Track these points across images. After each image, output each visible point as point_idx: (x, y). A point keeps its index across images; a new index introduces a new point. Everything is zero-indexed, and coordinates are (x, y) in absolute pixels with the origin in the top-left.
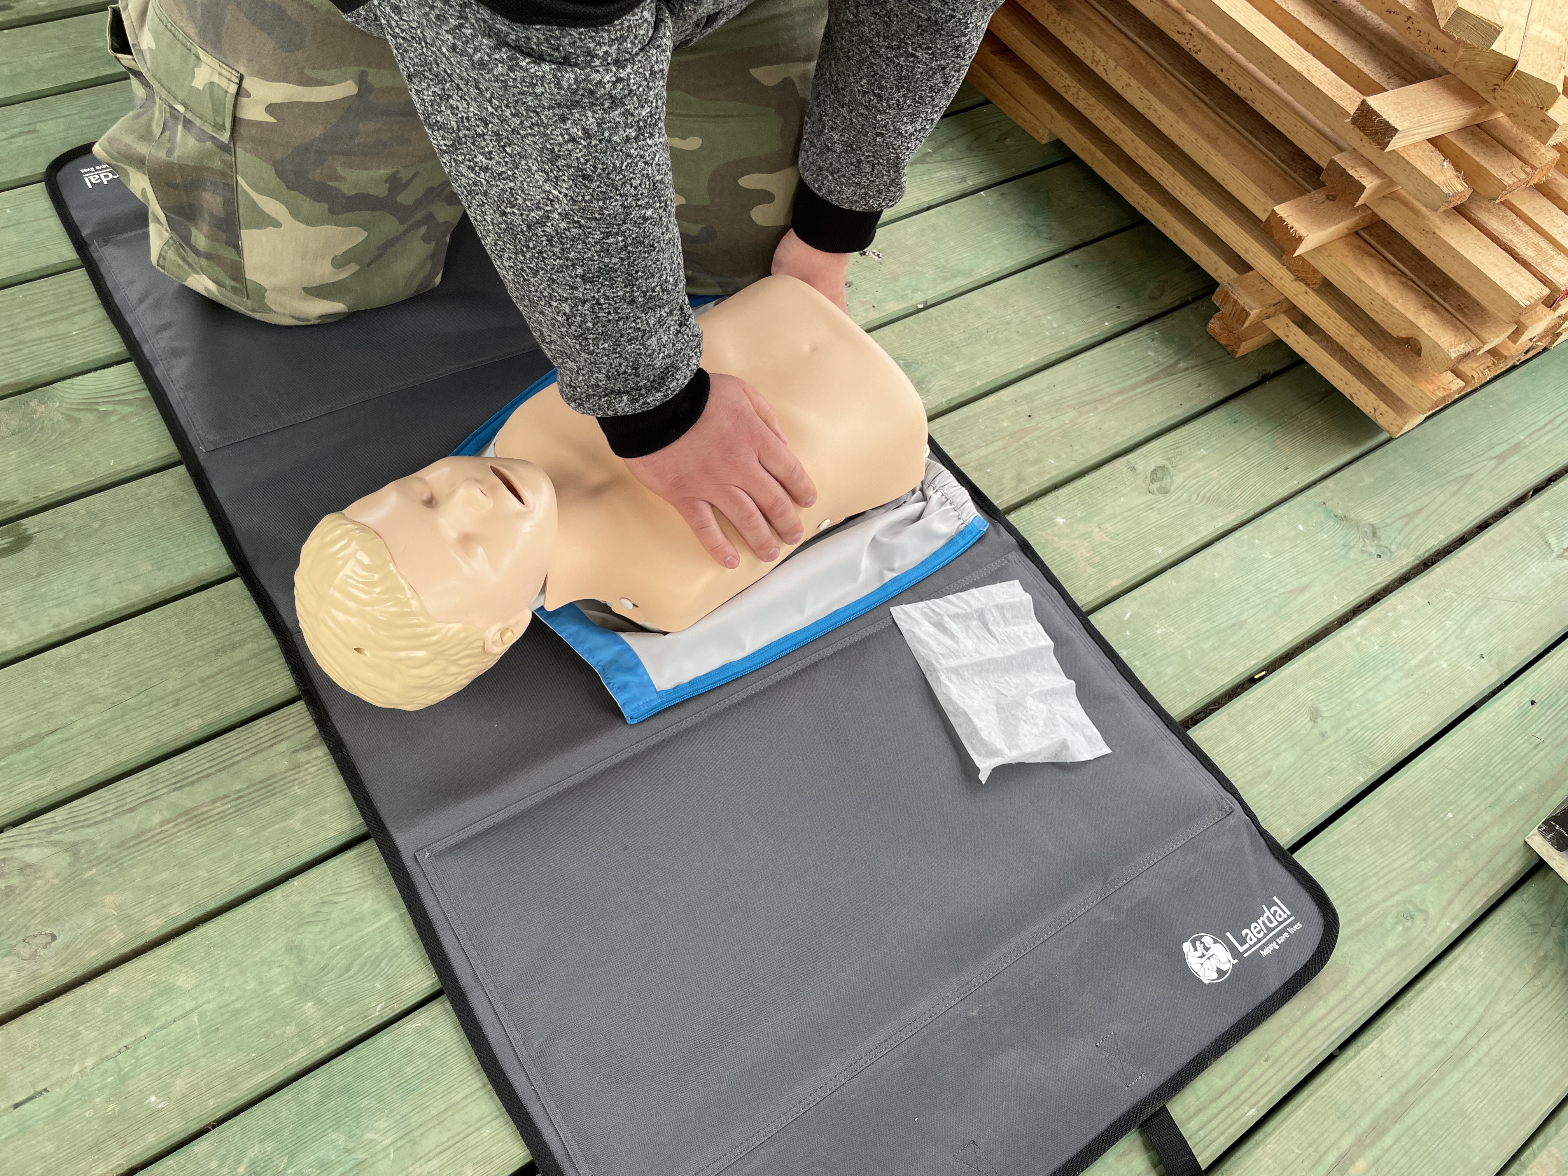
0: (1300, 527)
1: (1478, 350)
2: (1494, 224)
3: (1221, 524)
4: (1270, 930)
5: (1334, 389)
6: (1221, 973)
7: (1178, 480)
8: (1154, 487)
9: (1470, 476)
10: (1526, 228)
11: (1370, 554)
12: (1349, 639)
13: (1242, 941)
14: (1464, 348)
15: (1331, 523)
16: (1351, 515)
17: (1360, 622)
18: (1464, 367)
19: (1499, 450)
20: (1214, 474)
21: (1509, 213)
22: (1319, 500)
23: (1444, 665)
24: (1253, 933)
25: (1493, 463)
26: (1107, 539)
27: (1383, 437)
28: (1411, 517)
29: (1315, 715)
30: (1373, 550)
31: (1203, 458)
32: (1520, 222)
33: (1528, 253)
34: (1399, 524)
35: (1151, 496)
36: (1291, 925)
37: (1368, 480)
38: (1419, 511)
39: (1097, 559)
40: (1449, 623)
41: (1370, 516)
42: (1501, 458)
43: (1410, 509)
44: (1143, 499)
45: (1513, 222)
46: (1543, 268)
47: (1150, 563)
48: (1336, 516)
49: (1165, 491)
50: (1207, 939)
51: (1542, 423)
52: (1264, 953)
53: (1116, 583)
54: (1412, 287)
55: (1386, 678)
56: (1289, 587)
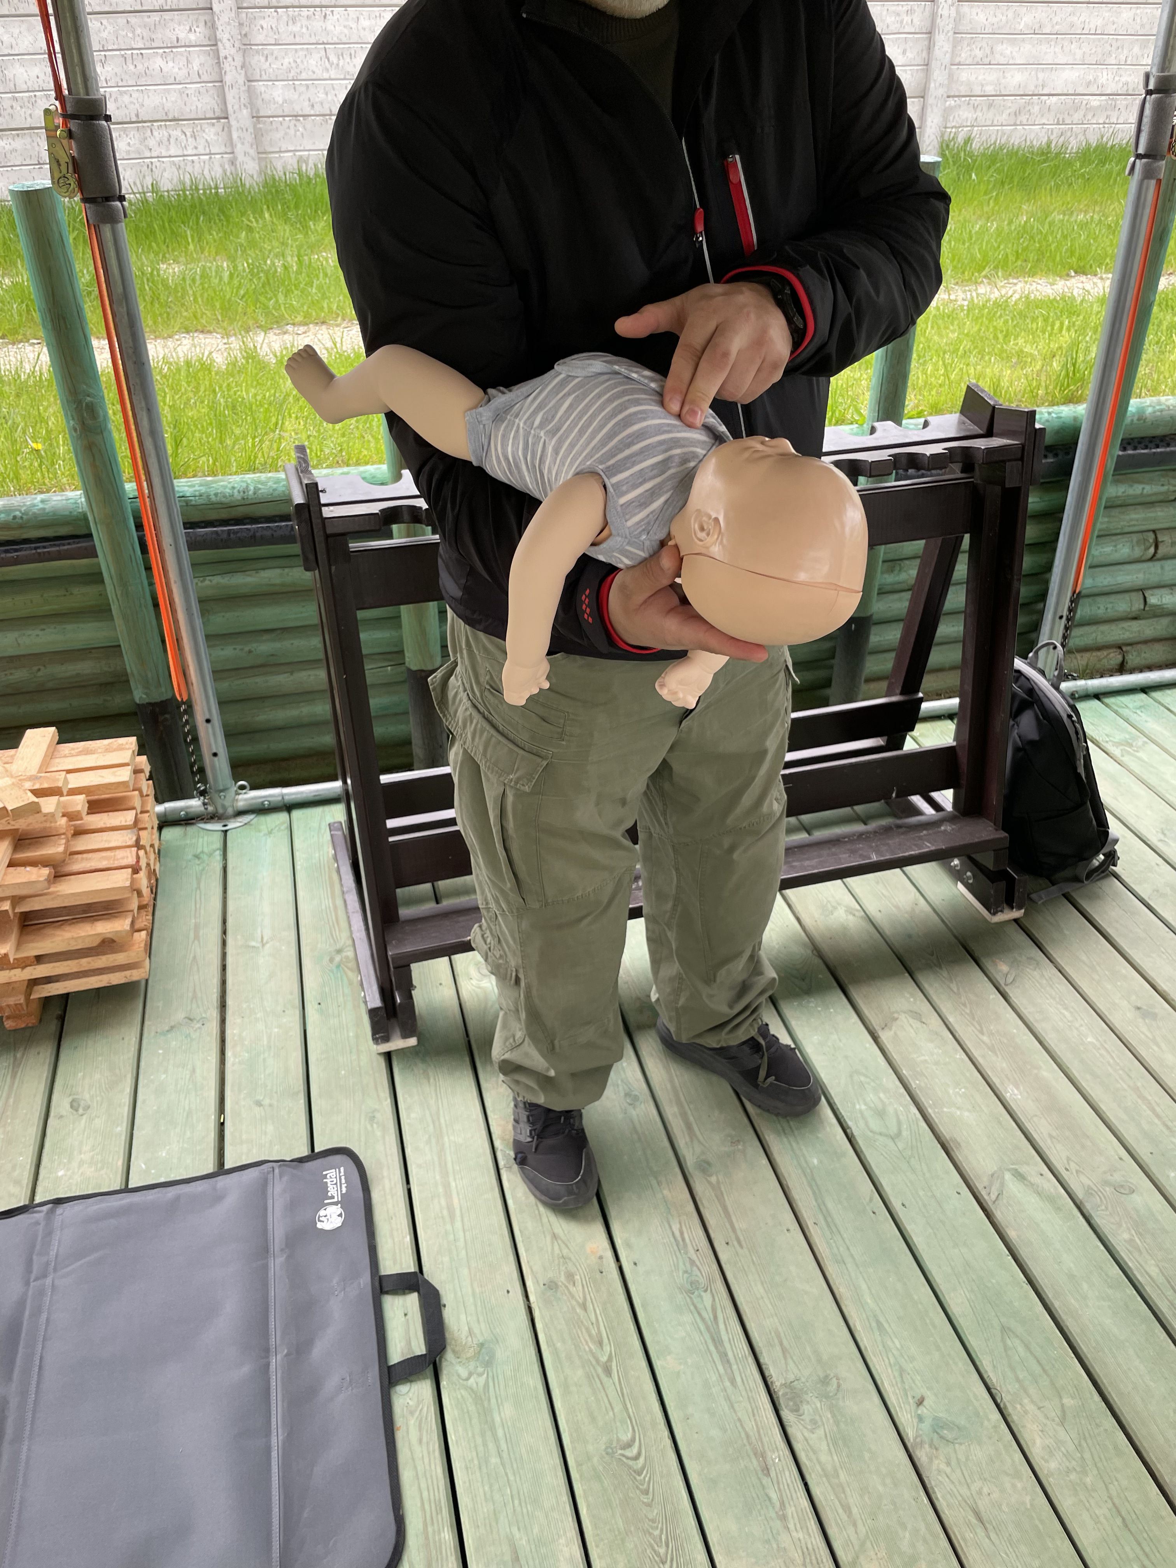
0: (161, 1052)
1: (134, 916)
2: (76, 867)
3: (128, 1090)
4: (336, 1184)
5: (98, 989)
6: (340, 1215)
7: (87, 1096)
8: (81, 1111)
9: (195, 957)
10: (90, 855)
11: (199, 1028)
12: (233, 1065)
13: (333, 1197)
14: (128, 921)
15: (169, 1036)
16: (173, 1024)
17: (229, 1054)
18: (137, 926)
19: (192, 935)
20: (97, 1076)
21: (76, 856)
22: (153, 1034)
23: (276, 1030)
24: (332, 1191)
25: (196, 942)
26: (91, 1154)
27: (143, 983)
28: (195, 997)
29: (259, 1104)
30: (198, 1025)
31: (84, 1077)
32: (85, 856)
33: (104, 864)
34: (194, 1006)
35: (84, 1117)
36: (340, 1172)
37: (160, 1004)
38: (195, 991)
39: (99, 1165)
40: (258, 1015)
41: (180, 1016)
42: (197, 937)
43: (190, 994)
44: (83, 1122)
45: (82, 859)
46: (116, 864)
47: (123, 1138)
48: (168, 1031)
49: (87, 1108)
50: (322, 1213)
51: (193, 907)
52: (344, 1191)
53: (120, 1163)
54: (77, 922)
55: (264, 1060)
56: (188, 1077)
